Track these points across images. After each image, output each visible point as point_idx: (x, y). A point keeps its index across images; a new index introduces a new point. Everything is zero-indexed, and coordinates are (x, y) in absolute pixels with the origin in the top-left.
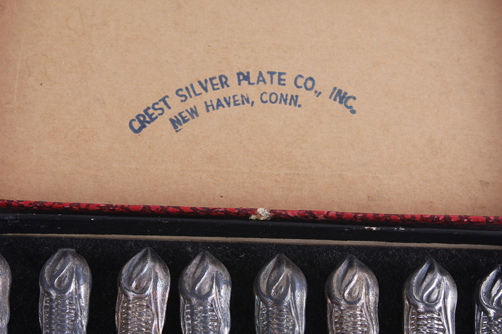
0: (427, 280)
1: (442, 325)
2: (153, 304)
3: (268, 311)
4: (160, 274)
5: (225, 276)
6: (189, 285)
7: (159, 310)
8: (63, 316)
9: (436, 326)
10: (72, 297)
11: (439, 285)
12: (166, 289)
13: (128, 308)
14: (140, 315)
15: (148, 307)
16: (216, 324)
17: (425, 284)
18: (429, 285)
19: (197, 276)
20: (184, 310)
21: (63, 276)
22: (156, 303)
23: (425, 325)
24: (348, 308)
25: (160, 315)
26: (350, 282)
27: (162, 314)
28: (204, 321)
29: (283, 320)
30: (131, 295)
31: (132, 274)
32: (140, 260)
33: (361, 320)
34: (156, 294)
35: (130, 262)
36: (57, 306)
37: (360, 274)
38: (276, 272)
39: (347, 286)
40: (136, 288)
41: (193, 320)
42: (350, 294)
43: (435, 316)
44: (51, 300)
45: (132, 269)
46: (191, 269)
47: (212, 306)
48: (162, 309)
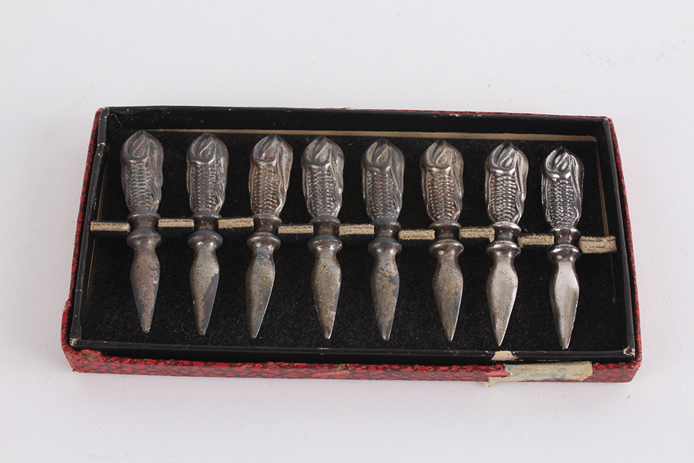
0: (504, 152)
1: (516, 185)
2: (279, 170)
3: (374, 176)
4: (284, 149)
5: (339, 151)
6: (310, 156)
7: (284, 175)
8: (207, 179)
9: (510, 186)
10: (213, 165)
11: (513, 156)
12: (289, 161)
13: (259, 174)
14: (269, 177)
15: (274, 172)
16: (331, 185)
17: (502, 155)
18: (505, 156)
19: (316, 149)
20: (306, 176)
21: (206, 150)
22: (281, 170)
23: (502, 185)
24: (439, 172)
25: (285, 178)
26: (440, 153)
27: (287, 178)
28: (322, 183)
29: (386, 182)
30: (262, 164)
31: (262, 149)
32: (268, 139)
33: (449, 182)
34: (281, 167)
35: (261, 141)
36: (202, 172)
37: (449, 149)
38: (379, 148)
39: (437, 156)
40: (266, 158)
41: (313, 182)
42: (439, 162)
43: (510, 178)
44: (197, 168)
45: (261, 146)
46: (311, 146)
47: (328, 171)
48: (286, 174)
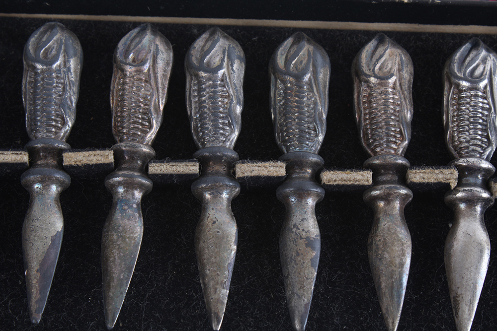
0: (471, 55)
1: (488, 104)
2: (152, 78)
3: (286, 88)
4: (161, 47)
5: (238, 51)
6: (197, 59)
7: (160, 85)
8: (50, 90)
9: (481, 105)
10: (60, 70)
11: (484, 61)
12: (168, 64)
13: (124, 83)
14: (138, 88)
15: (146, 81)
16: (226, 101)
17: (468, 59)
18: (473, 61)
19: (206, 49)
20: (191, 87)
21: (49, 47)
22: (156, 78)
23: (468, 103)
24: (379, 84)
25: (160, 90)
26: (381, 56)
27: (163, 90)
28: (213, 97)
29: (303, 98)
30: (129, 69)
31: (129, 47)
32: (138, 33)
33: (393, 98)
34: (155, 73)
35: (128, 35)
36: (43, 79)
37: (393, 50)
38: (295, 48)
39: (378, 60)
40: (134, 61)
41: (200, 96)
42: (380, 69)
43: (480, 94)
44: (36, 74)
45: (128, 42)
46: (199, 43)
47: (222, 81)
48: (163, 84)
